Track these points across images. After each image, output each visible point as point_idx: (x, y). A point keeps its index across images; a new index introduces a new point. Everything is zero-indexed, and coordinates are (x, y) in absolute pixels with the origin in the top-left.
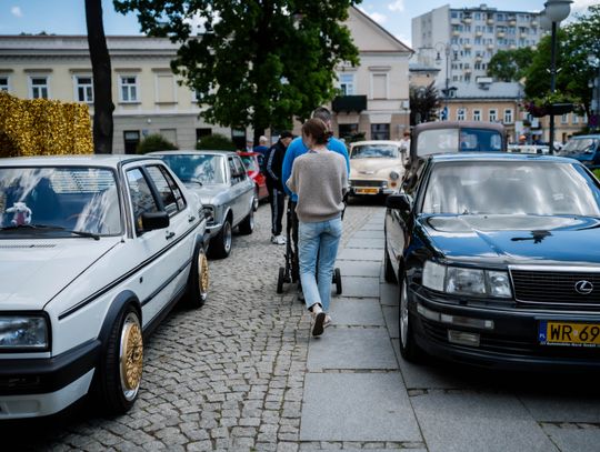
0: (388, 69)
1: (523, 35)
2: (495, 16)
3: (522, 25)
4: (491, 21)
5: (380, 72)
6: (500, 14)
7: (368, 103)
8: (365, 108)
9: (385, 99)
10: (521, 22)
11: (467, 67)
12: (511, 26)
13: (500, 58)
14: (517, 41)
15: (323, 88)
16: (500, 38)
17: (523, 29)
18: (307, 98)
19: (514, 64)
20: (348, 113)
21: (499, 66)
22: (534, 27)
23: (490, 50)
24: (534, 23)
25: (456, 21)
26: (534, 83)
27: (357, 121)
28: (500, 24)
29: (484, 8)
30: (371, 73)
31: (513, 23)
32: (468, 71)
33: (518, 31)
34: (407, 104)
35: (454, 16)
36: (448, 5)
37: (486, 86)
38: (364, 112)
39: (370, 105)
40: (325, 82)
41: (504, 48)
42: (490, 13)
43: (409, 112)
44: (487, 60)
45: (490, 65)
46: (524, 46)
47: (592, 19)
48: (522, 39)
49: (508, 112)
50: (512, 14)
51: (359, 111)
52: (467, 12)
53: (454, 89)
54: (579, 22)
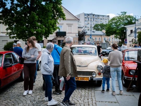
0: (72, 24)
1: (101, 20)
2: (95, 16)
3: (101, 18)
4: (94, 17)
5: (70, 25)
6: (96, 15)
7: (66, 34)
8: (66, 35)
9: (71, 33)
10: (101, 17)
11: (88, 28)
12: (98, 18)
13: (96, 26)
14: (100, 22)
15: (53, 26)
16: (96, 21)
17: (101, 19)
18: (47, 29)
19: (100, 27)
20: (61, 36)
21: (96, 27)
22: (104, 19)
23: (94, 24)
24: (104, 18)
25: (86, 16)
26: (108, 31)
27: (63, 39)
28: (96, 18)
29: (92, 14)
30: (67, 26)
31: (99, 18)
32: (89, 28)
33: (100, 19)
34: (77, 35)
35: (85, 15)
36: (84, 13)
37: (94, 32)
38: (65, 37)
39: (67, 35)
40: (54, 24)
41: (97, 23)
42: (94, 15)
43: (78, 37)
44: (93, 26)
45: (94, 27)
46: (102, 23)
47: (122, 15)
48: (101, 21)
49: (100, 38)
50: (99, 15)
51: (64, 36)
52: (88, 15)
53: (87, 32)
54: (119, 16)
